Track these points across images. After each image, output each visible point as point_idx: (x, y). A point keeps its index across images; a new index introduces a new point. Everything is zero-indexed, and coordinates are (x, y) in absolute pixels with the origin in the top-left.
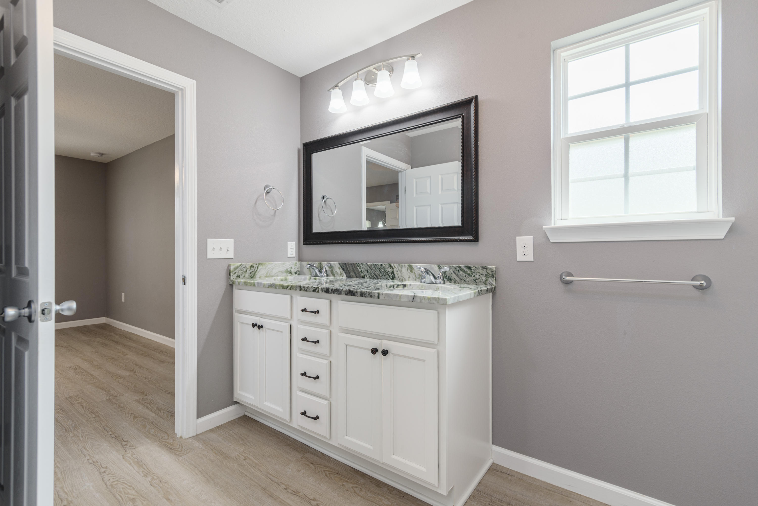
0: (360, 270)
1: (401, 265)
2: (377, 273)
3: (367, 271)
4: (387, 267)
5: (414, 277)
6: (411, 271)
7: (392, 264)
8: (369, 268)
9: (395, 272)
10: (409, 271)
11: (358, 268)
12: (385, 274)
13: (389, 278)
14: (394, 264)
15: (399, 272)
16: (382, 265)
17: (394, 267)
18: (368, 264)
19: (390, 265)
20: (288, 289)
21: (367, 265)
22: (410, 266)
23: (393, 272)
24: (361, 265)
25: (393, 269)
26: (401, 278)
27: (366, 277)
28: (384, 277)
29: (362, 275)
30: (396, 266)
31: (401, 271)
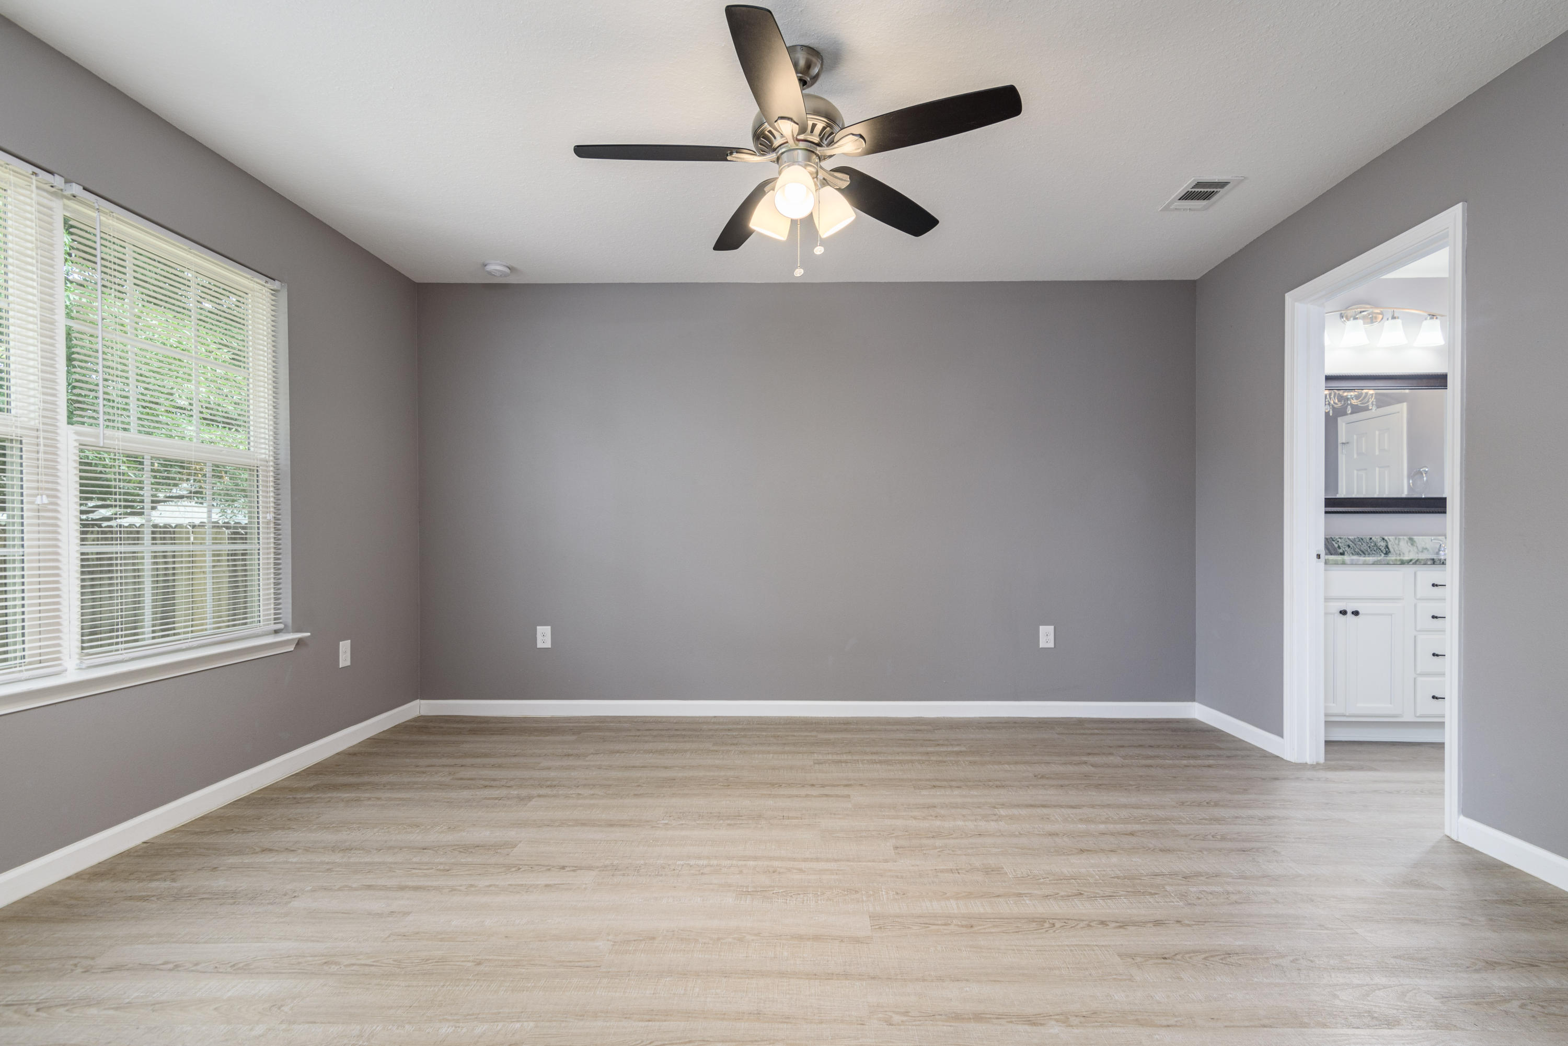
0: (1336, 546)
1: (1399, 539)
2: (1364, 547)
3: (1349, 546)
4: (1379, 540)
5: (1416, 550)
6: (1412, 544)
7: (1386, 538)
8: (1351, 543)
9: (1390, 547)
10: (1409, 544)
11: (1334, 543)
12: (1375, 548)
13: (1381, 553)
14: (1390, 537)
15: (1395, 546)
16: (1371, 538)
17: (1388, 541)
18: (1350, 537)
19: (1383, 539)
20: (1411, 563)
21: (1349, 539)
22: (1411, 539)
23: (1387, 547)
24: (1339, 540)
25: (1387, 542)
26: (1398, 552)
27: (1346, 553)
28: (1374, 552)
29: (1341, 551)
30: (1391, 540)
31: (1399, 545)
